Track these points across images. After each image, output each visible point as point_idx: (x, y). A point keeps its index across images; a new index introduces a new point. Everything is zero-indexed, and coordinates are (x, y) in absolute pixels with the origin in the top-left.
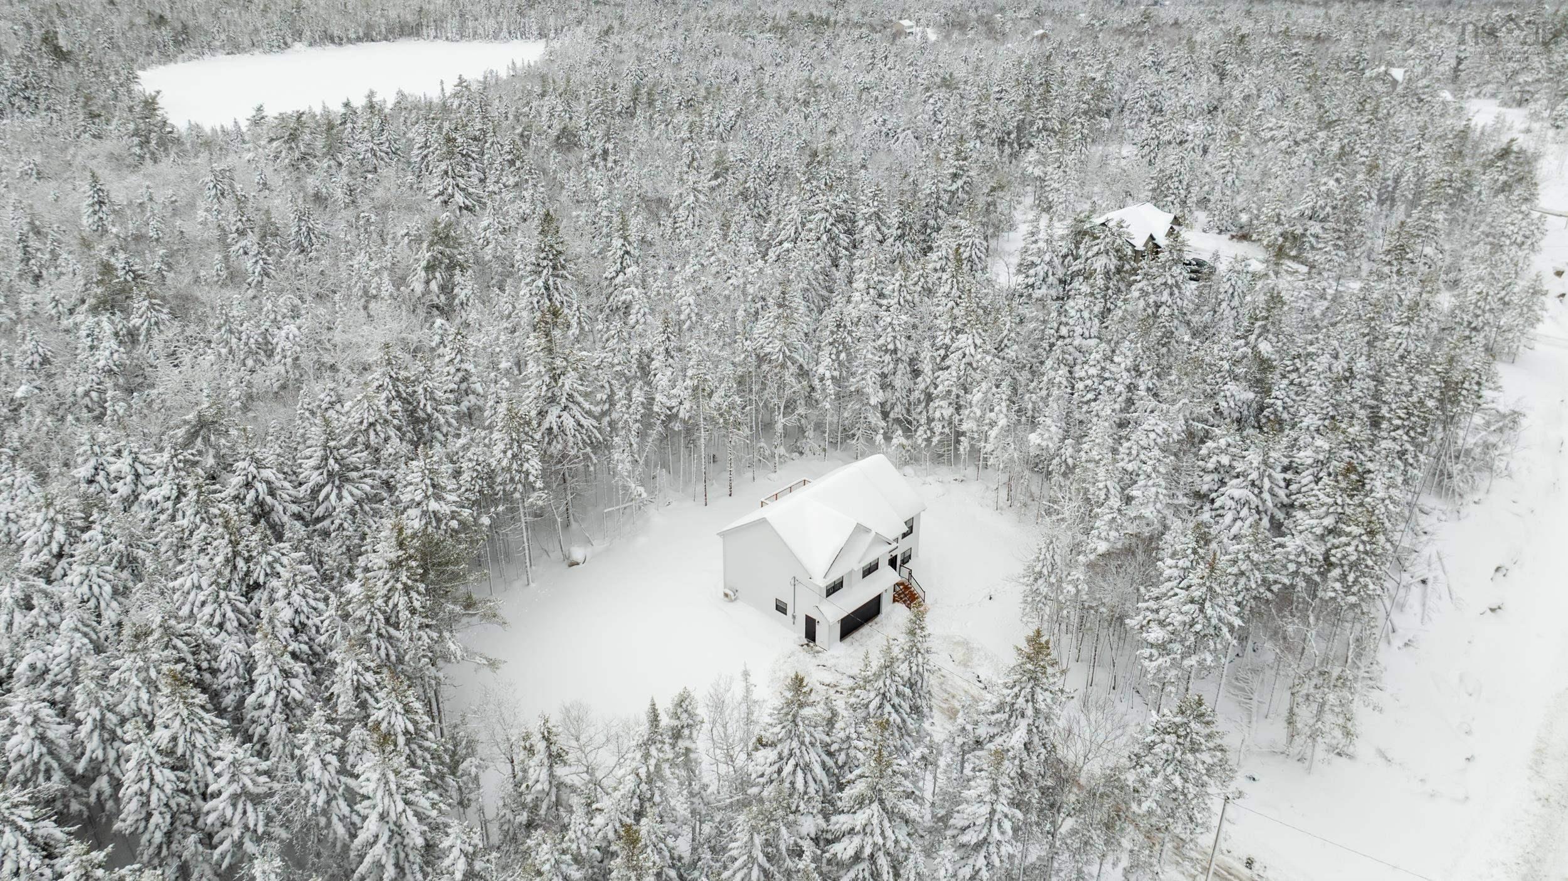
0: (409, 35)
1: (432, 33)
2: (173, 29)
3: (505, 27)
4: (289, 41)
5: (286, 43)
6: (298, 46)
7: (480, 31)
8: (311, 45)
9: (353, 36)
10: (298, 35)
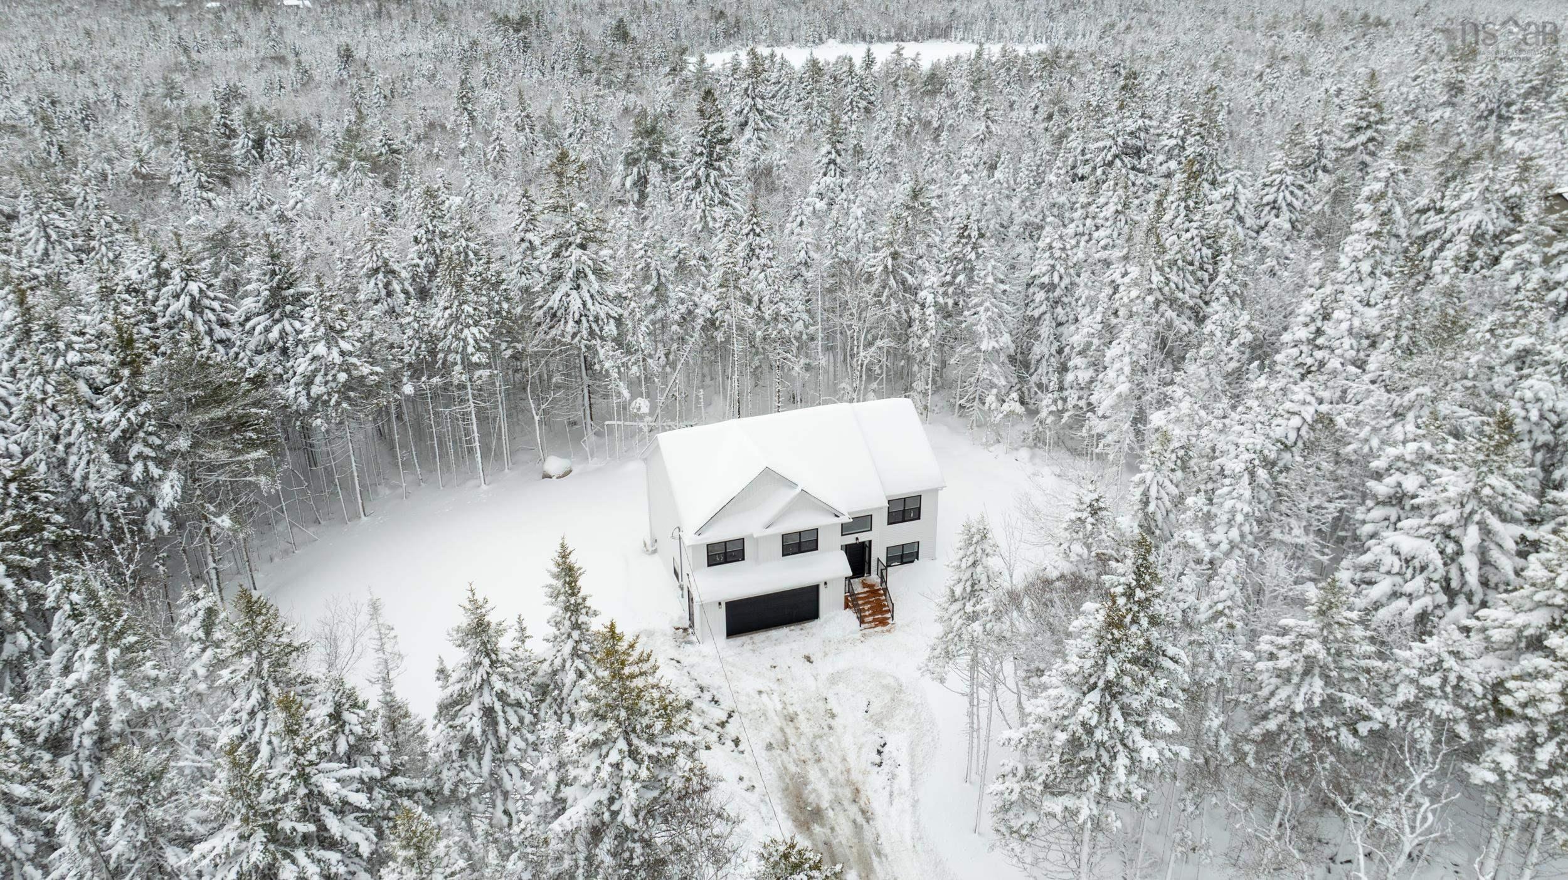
0: (938, 37)
1: (960, 35)
2: (727, 23)
3: (1031, 30)
4: (824, 37)
5: (821, 39)
6: (831, 41)
7: (1006, 34)
8: (843, 42)
9: (884, 35)
10: (832, 32)
